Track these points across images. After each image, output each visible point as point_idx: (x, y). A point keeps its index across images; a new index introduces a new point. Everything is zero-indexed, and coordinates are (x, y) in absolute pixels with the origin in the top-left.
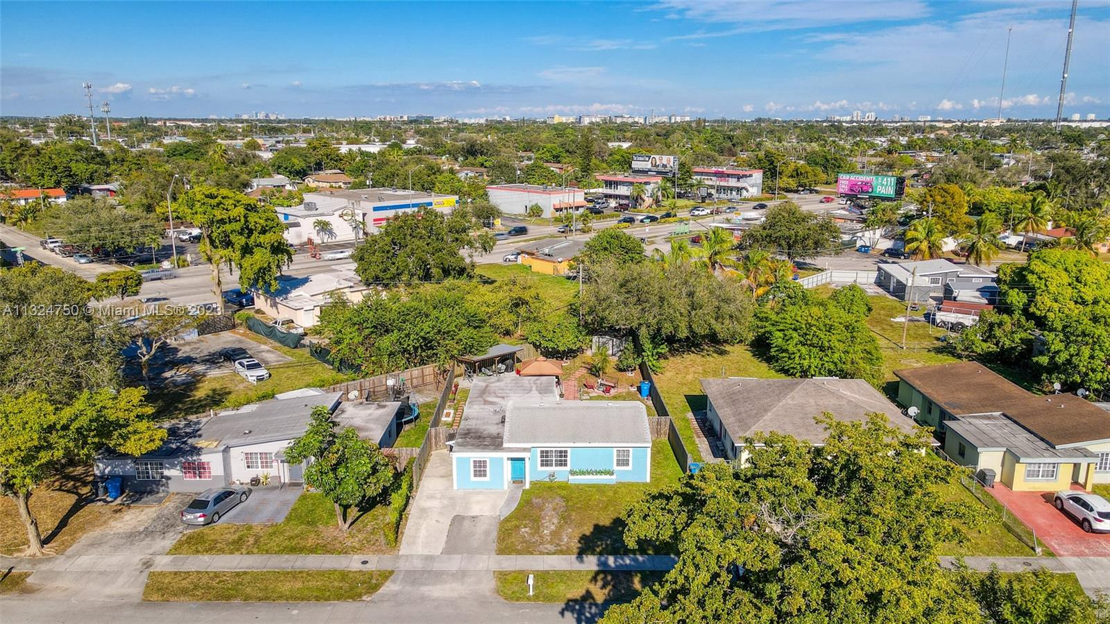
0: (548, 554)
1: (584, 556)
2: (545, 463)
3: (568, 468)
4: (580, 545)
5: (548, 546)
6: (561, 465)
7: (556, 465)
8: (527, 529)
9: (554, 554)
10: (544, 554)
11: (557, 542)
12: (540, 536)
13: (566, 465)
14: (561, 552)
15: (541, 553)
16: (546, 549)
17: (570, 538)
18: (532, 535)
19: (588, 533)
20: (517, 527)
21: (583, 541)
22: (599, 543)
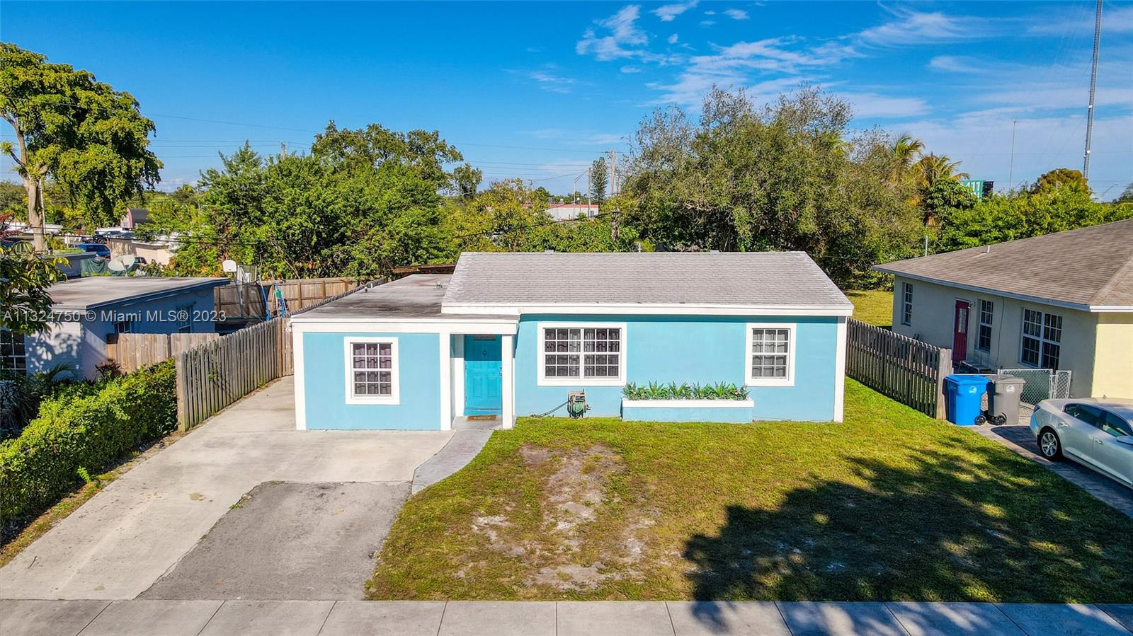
0: (572, 595)
1: (721, 604)
2: (557, 367)
3: (621, 381)
4: (693, 568)
5: (575, 571)
6: (601, 372)
7: (589, 372)
8: (497, 520)
9: (599, 595)
10: (557, 595)
11: (607, 556)
12: (543, 540)
13: (614, 372)
14: (625, 591)
15: (548, 593)
16: (566, 578)
17: (653, 543)
18: (516, 535)
19: (712, 532)
20: (465, 513)
21: (700, 555)
22: (763, 561)
